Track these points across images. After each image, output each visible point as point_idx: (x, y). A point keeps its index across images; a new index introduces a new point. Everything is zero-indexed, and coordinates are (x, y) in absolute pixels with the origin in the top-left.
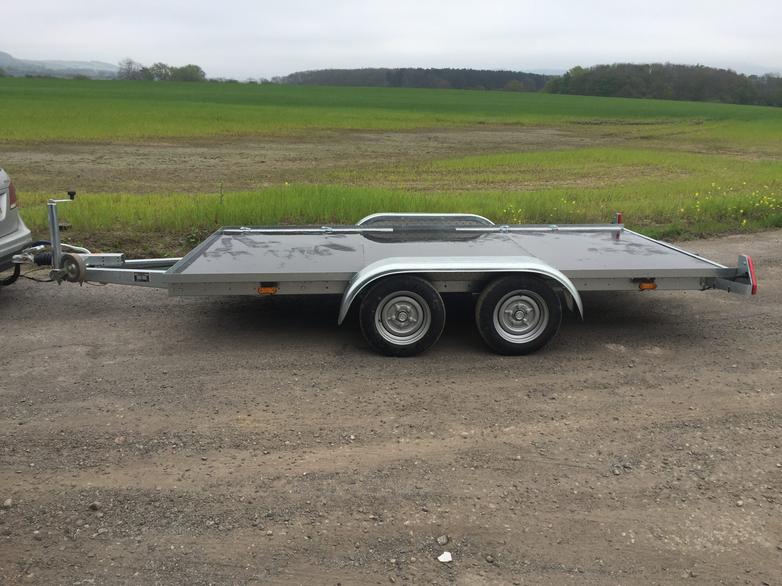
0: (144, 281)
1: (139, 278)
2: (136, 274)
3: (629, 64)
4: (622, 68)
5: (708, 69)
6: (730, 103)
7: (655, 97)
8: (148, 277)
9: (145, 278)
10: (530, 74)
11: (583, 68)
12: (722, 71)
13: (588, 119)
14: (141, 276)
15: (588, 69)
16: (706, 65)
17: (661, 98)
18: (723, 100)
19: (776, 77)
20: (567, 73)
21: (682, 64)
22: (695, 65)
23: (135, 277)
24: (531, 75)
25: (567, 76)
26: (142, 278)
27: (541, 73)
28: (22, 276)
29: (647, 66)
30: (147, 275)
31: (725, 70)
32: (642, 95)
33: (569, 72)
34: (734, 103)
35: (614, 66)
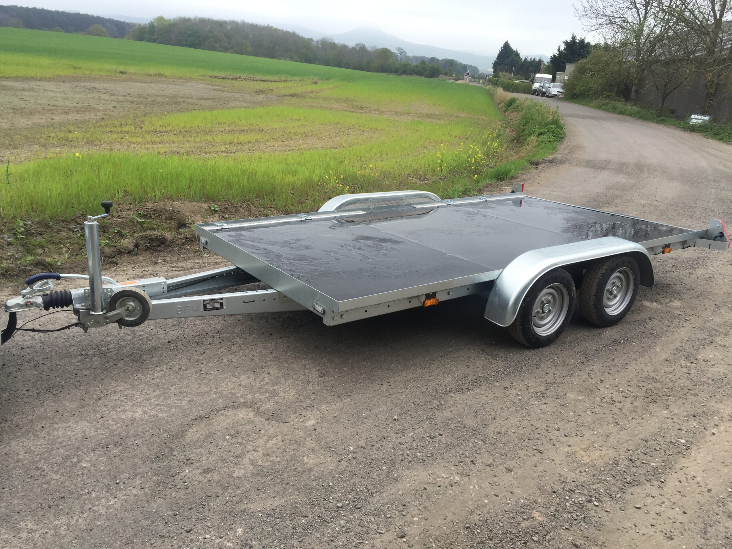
0: (217, 309)
1: (209, 306)
2: (205, 303)
3: (209, 19)
4: (203, 22)
5: (276, 30)
6: (298, 61)
7: (237, 52)
8: (222, 304)
9: (218, 305)
10: (110, 19)
11: (167, 19)
12: (288, 33)
13: (222, 74)
14: (213, 303)
15: (170, 20)
16: (275, 26)
17: (242, 54)
18: (292, 59)
19: (330, 41)
20: (151, 21)
21: (255, 24)
22: (266, 25)
23: (205, 306)
24: (111, 21)
25: (152, 26)
26: (214, 305)
27: (121, 20)
28: (18, 329)
29: (226, 22)
30: (221, 301)
31: (290, 32)
32: (225, 50)
33: (153, 21)
34: (301, 62)
35: (195, 19)
